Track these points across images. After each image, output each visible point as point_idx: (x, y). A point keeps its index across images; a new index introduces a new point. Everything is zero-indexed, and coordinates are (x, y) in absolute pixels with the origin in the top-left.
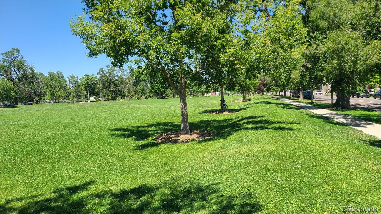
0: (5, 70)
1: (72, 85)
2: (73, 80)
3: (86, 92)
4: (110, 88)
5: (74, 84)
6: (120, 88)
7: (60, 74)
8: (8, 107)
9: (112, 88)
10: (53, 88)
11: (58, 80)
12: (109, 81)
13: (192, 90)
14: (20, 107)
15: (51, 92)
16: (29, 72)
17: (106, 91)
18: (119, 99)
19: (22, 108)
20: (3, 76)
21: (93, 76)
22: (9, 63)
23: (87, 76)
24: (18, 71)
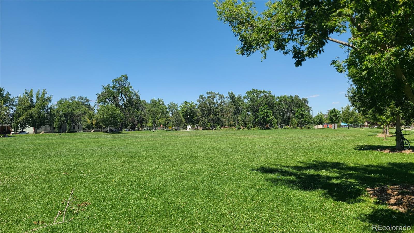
0: (114, 96)
1: (171, 112)
2: (173, 107)
3: (184, 120)
4: (209, 116)
5: (173, 112)
6: (219, 116)
7: (161, 101)
8: (114, 133)
9: (212, 116)
10: (155, 114)
11: (160, 107)
12: (209, 109)
13: (304, 120)
14: (125, 133)
15: (153, 119)
16: (135, 98)
17: (205, 119)
18: (219, 128)
19: (127, 134)
20: (112, 102)
21: (192, 103)
22: (118, 89)
23: (186, 103)
24: (125, 97)
